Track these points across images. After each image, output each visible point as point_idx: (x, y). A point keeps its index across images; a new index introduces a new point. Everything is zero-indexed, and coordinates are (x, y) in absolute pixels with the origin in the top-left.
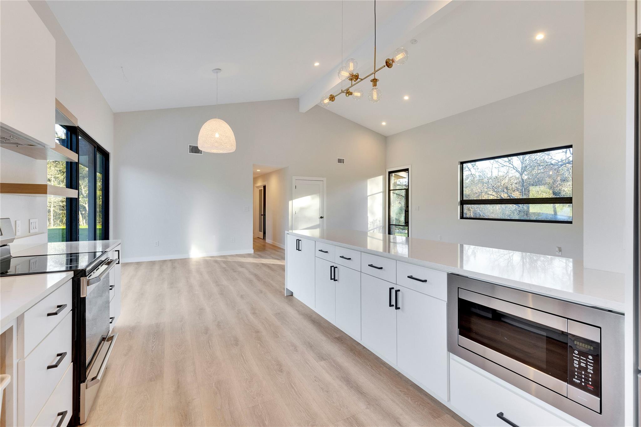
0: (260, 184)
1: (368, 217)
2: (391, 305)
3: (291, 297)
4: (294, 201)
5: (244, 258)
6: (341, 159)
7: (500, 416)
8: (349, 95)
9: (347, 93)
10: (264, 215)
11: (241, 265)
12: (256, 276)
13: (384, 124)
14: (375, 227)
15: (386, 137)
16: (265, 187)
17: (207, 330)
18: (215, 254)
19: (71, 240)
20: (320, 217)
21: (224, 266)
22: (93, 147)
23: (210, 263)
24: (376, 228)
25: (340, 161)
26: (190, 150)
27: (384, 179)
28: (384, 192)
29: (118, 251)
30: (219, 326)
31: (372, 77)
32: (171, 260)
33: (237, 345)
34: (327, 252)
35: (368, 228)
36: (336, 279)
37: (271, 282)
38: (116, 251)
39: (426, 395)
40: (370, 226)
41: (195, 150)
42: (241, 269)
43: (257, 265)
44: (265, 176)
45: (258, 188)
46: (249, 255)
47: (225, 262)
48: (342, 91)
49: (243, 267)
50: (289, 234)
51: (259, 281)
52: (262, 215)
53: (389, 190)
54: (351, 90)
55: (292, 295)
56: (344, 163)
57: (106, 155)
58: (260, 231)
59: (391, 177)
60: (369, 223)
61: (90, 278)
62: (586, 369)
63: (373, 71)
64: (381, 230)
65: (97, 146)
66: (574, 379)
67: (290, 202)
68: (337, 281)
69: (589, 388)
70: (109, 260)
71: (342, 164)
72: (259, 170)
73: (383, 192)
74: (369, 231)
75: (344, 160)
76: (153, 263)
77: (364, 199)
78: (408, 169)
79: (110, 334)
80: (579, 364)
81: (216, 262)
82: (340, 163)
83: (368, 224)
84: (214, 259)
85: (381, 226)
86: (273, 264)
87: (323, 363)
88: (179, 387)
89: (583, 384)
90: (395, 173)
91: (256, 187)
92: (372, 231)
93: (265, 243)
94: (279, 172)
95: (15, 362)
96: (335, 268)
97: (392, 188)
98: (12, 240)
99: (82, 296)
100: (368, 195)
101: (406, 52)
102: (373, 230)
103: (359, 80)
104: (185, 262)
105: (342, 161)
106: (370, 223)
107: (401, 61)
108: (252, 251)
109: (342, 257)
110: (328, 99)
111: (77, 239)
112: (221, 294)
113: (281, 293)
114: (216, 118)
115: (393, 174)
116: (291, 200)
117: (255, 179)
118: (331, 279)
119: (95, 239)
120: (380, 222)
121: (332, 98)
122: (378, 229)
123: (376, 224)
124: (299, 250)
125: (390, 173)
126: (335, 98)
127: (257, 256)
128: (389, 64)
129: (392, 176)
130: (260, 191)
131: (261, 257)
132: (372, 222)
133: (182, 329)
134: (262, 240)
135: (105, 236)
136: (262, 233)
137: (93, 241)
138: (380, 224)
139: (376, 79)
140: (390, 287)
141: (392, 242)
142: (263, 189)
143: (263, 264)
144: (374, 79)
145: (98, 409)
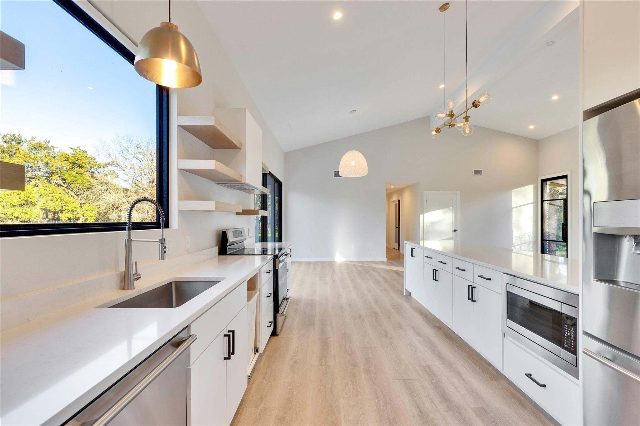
0: (395, 198)
1: (513, 231)
2: (469, 299)
3: (409, 296)
4: (425, 214)
5: (378, 265)
6: (477, 171)
7: (529, 376)
8: (451, 127)
9: (450, 126)
10: (399, 227)
11: (373, 270)
12: (384, 278)
13: (532, 127)
14: (523, 242)
15: (538, 140)
16: (399, 201)
17: (341, 308)
18: (354, 259)
19: (264, 242)
20: (454, 230)
21: (360, 269)
22: (274, 180)
23: (349, 266)
24: (524, 244)
25: (476, 172)
26: (335, 175)
27: (536, 189)
28: (535, 203)
29: (290, 249)
30: (350, 306)
31: (464, 115)
32: (321, 262)
33: (360, 318)
34: (431, 258)
35: (513, 243)
36: (436, 280)
37: (396, 284)
38: (289, 249)
39: (494, 369)
40: (515, 241)
41: (337, 174)
42: (374, 273)
43: (387, 271)
44: (400, 191)
45: (394, 203)
46: (382, 263)
47: (361, 267)
48: (445, 125)
49: (375, 271)
50: (407, 244)
51: (386, 282)
52: (397, 228)
53: (542, 201)
54: (452, 123)
55: (411, 295)
56: (481, 174)
57: (280, 184)
58: (396, 242)
59: (545, 185)
60: (514, 237)
61: (280, 260)
62: (570, 337)
63: (465, 110)
64: (531, 246)
65: (276, 179)
66: (565, 345)
67: (421, 216)
68: (437, 282)
69: (572, 350)
70: (287, 253)
71: (479, 175)
72: (393, 187)
73: (533, 203)
74: (514, 246)
75: (481, 171)
76: (309, 263)
77: (508, 212)
78: (567, 175)
79: (287, 297)
80: (567, 334)
81: (354, 265)
82: (477, 174)
83: (513, 239)
84: (354, 264)
85: (531, 241)
86: (401, 271)
87: (418, 338)
88: (323, 331)
89: (569, 348)
90: (551, 181)
91: (392, 201)
92: (518, 247)
93: (400, 253)
94: (412, 187)
95: (259, 287)
96: (436, 271)
97: (546, 197)
98: (245, 239)
99: (277, 269)
100: (513, 207)
101: (489, 95)
102: (520, 246)
103: (454, 117)
104: (331, 264)
105: (479, 172)
106: (516, 237)
107: (485, 102)
108: (385, 260)
109: (441, 262)
110: (435, 131)
111: (266, 241)
112: (354, 288)
113: (402, 293)
114: (352, 150)
115: (548, 183)
116: (422, 214)
117: (389, 195)
118: (433, 280)
119: (275, 242)
120: (529, 237)
121: (438, 130)
122: (526, 244)
123: (523, 239)
124: (413, 257)
125: (543, 181)
126: (440, 130)
127: (389, 264)
128: (475, 105)
129: (547, 184)
130: (396, 205)
131: (392, 265)
132: (519, 237)
133: (326, 304)
134: (398, 251)
135: (280, 240)
136: (398, 244)
137: (274, 243)
138: (529, 239)
139: (468, 117)
140: (469, 285)
141: (547, 260)
142: (398, 203)
143: (392, 270)
144: (465, 117)
145: (283, 331)
